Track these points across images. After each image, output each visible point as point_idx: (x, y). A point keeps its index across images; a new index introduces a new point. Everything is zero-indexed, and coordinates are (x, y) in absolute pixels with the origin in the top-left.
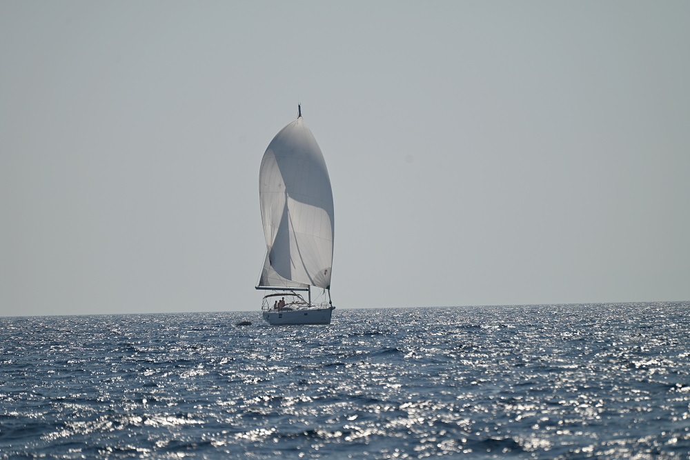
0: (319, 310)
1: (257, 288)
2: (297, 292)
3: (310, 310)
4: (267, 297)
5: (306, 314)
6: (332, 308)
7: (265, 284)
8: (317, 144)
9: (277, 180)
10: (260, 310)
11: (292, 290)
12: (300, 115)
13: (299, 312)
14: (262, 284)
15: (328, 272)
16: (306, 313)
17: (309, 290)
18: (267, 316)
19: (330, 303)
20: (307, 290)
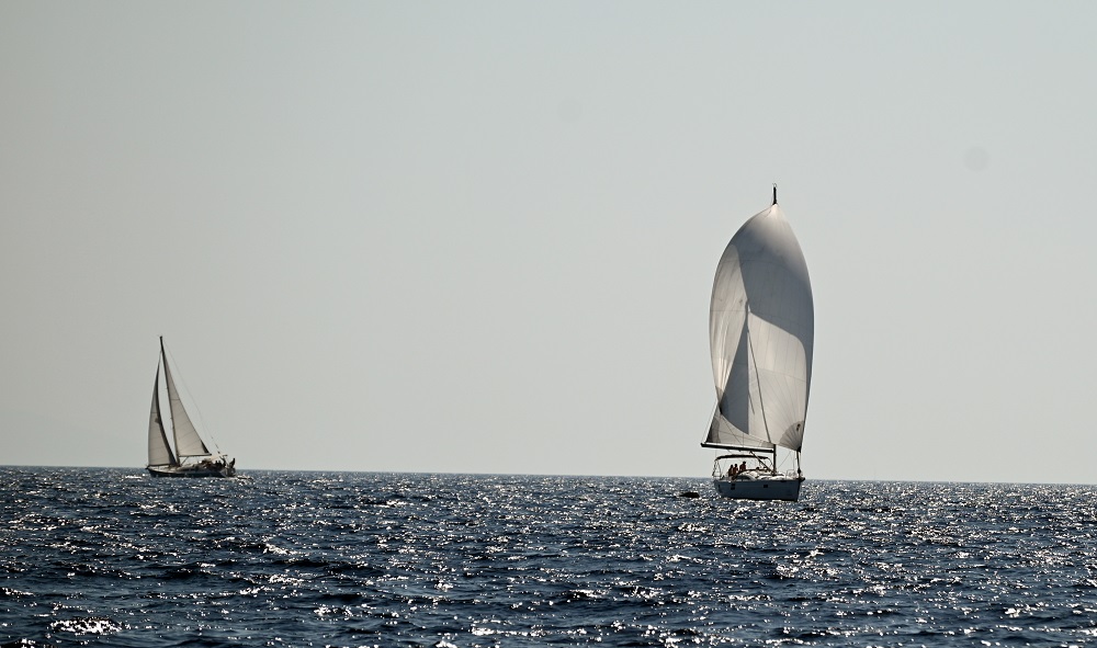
0: (783, 481)
1: (703, 446)
2: (757, 454)
3: (772, 481)
4: (719, 458)
5: (766, 486)
6: (801, 480)
7: (714, 439)
8: (797, 244)
9: (737, 293)
10: (710, 476)
11: (751, 450)
12: (775, 202)
13: (758, 482)
14: (711, 440)
15: (800, 427)
16: (766, 484)
17: (774, 452)
18: (719, 485)
19: (799, 471)
20: (771, 451)
